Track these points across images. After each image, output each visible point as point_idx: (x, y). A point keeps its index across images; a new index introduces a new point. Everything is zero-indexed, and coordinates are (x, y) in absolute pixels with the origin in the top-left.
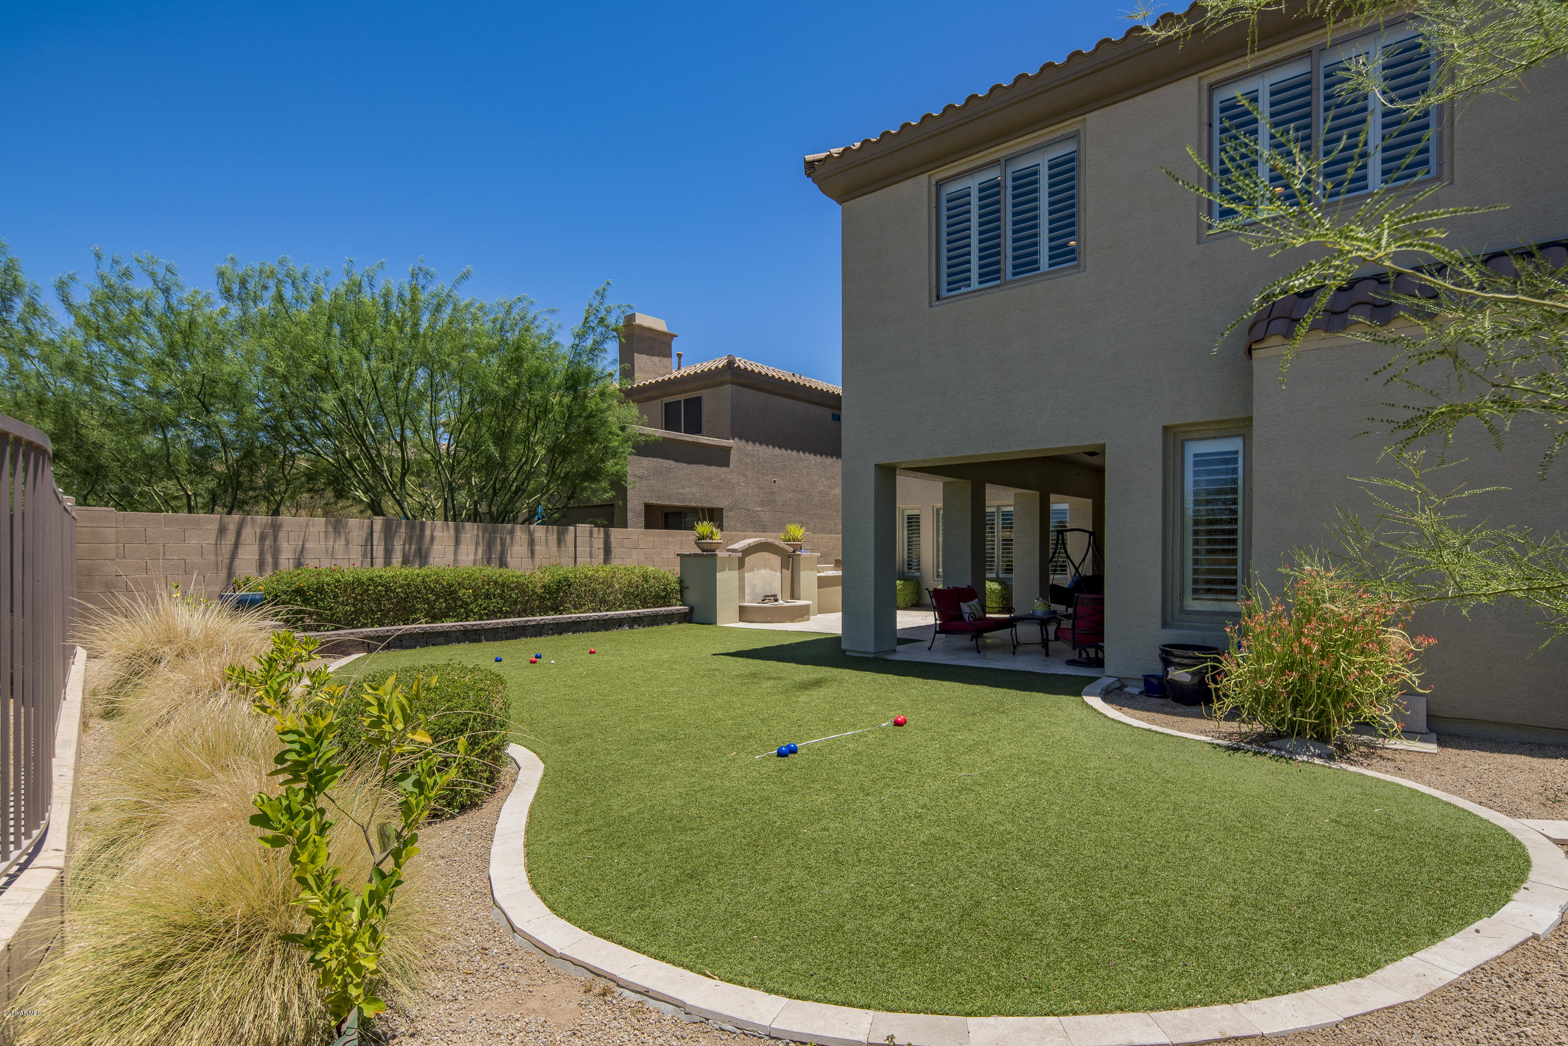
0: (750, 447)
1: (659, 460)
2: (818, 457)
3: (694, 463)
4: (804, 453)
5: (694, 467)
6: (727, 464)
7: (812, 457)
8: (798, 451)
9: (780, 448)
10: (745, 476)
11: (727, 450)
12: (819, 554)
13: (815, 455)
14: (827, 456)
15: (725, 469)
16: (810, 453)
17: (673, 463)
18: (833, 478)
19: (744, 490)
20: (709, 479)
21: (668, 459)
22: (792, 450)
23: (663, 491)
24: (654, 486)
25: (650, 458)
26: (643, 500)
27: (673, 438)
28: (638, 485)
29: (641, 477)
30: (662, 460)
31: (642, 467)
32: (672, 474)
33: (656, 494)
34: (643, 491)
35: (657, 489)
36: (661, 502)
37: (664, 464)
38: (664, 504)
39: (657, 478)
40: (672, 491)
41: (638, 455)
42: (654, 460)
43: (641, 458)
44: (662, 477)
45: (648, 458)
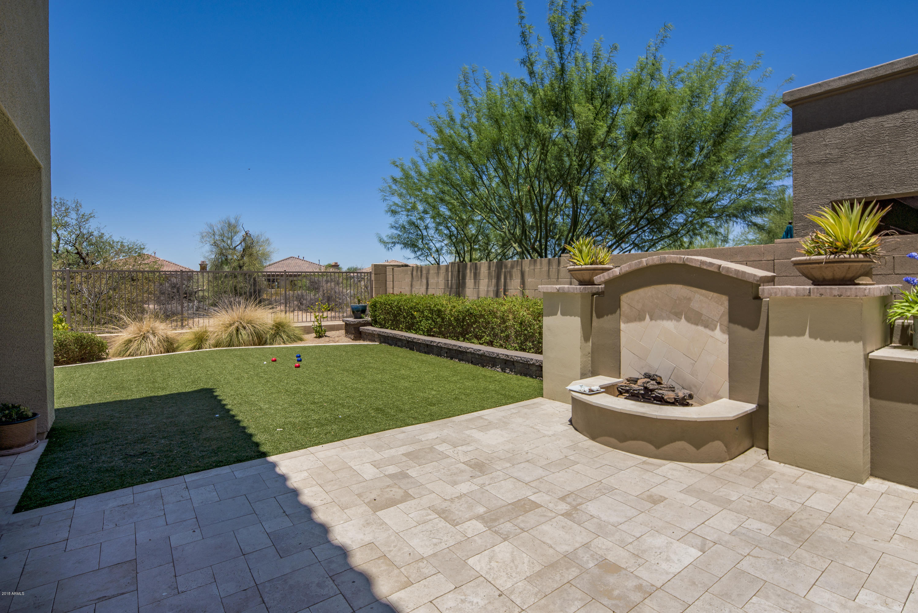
23: (883, 173)
24: (857, 169)
25: (844, 126)
26: (828, 199)
27: (905, 67)
28: (817, 176)
29: (824, 163)
30: (880, 118)
31: (826, 145)
32: (910, 136)
33: (861, 182)
34: (830, 182)
35: (865, 172)
36: (876, 193)
37: (884, 123)
38: (886, 194)
39: (863, 155)
40: (912, 167)
41: (815, 130)
42: (856, 124)
43: (821, 132)
44: (878, 150)
45: (840, 127)
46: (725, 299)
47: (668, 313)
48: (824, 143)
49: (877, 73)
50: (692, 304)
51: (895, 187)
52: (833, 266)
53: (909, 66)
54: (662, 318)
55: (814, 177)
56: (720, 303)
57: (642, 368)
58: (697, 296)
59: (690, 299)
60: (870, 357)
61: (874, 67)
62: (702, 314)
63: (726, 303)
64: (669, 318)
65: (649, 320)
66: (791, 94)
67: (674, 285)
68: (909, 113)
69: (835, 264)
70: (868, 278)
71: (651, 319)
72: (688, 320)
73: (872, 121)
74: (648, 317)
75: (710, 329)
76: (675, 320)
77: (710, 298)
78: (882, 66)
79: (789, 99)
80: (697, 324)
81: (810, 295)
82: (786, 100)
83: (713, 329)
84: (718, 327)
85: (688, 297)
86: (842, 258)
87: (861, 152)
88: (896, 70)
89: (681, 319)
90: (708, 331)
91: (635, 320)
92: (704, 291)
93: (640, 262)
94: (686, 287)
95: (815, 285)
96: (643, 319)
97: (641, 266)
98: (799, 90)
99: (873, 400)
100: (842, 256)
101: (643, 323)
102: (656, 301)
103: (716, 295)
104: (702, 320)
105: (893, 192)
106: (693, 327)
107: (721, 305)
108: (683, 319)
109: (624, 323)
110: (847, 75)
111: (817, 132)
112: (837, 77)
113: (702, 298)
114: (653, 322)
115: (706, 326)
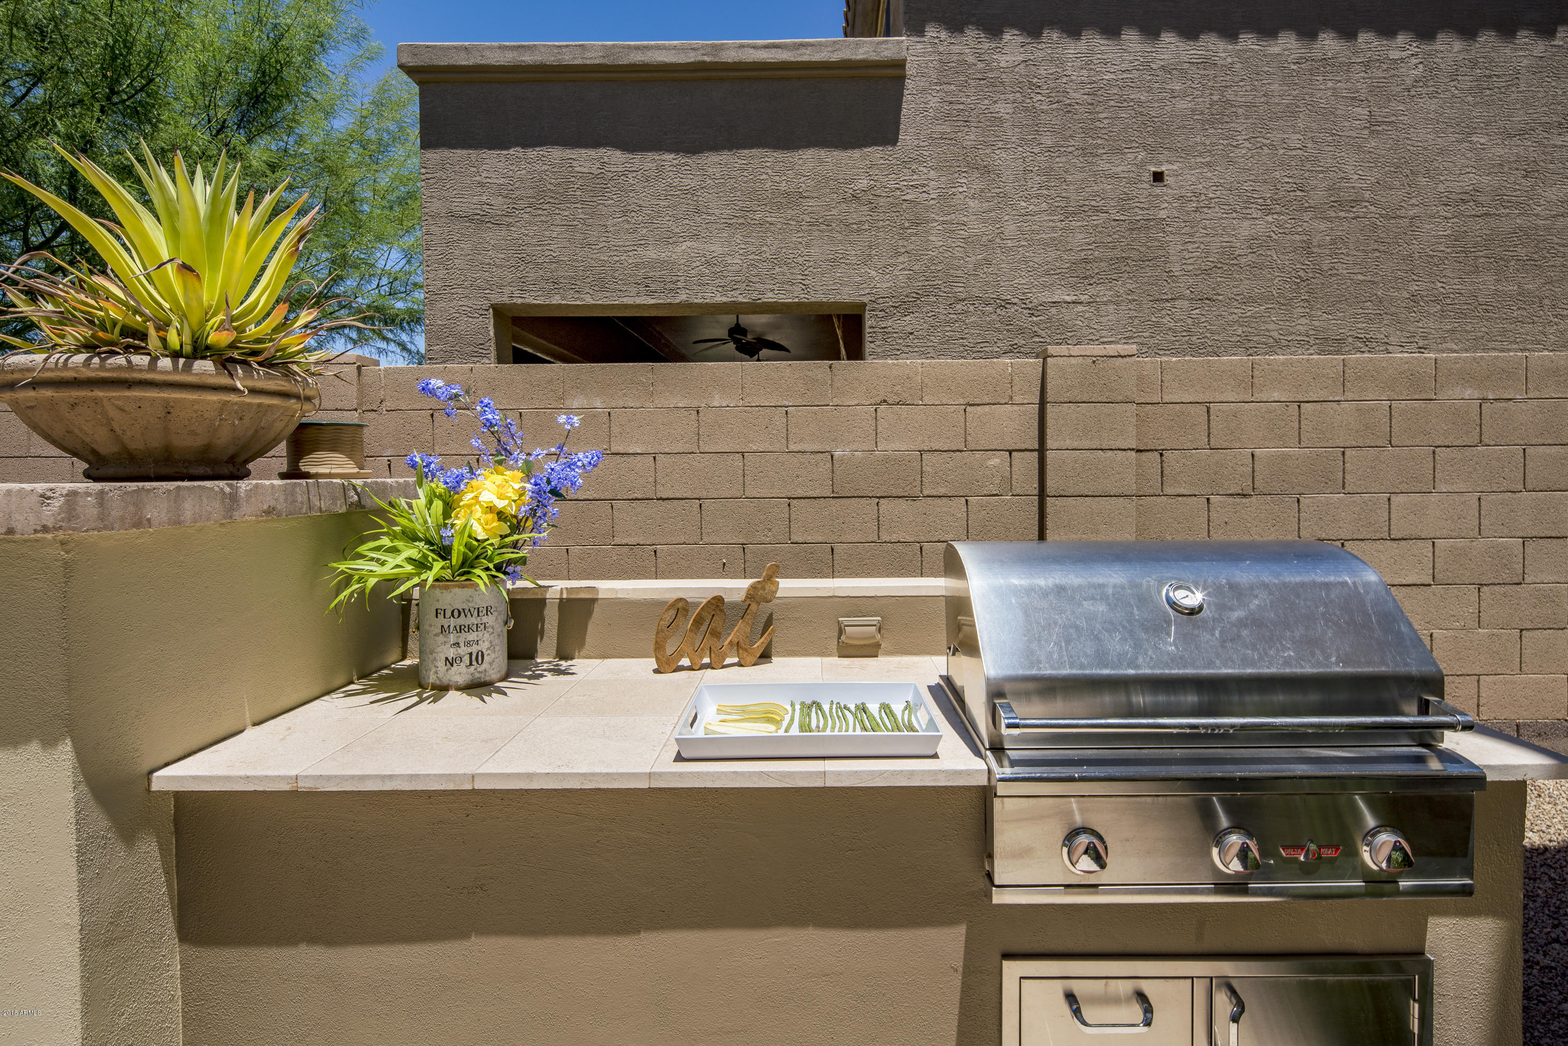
0: (1010, 50)
4: (1348, 35)
6: (885, 133)
7: (1400, 47)
8: (1308, 35)
9: (1191, 34)
10: (987, 170)
11: (888, 74)
13: (1426, 36)
15: (876, 153)
16: (1388, 33)
17: (615, 158)
20: (793, 198)
21: (596, 144)
23: (575, 260)
24: (535, 245)
25: (512, 151)
26: (487, 299)
28: (466, 246)
29: (479, 220)
30: (568, 151)
31: (482, 185)
32: (613, 199)
33: (541, 272)
34: (489, 264)
35: (547, 253)
36: (564, 298)
37: (575, 163)
38: (578, 303)
39: (543, 218)
41: (463, 148)
42: (532, 153)
43: (473, 154)
44: (566, 213)
45: (505, 152)
48: (478, 178)
49: (560, 57)
51: (591, 292)
52: (96, 401)
55: (462, 249)
60: (155, 787)
61: (557, 43)
66: (414, 50)
68: (610, 153)
69: (99, 393)
70: (339, 458)
73: (556, 153)
78: (567, 46)
79: (411, 62)
82: (404, 61)
86: (120, 368)
87: (540, 212)
88: (588, 62)
95: (96, 479)
98: (427, 47)
99: (192, 951)
100: (120, 360)
105: (589, 300)
110: (513, 44)
111: (465, 152)
112: (497, 44)
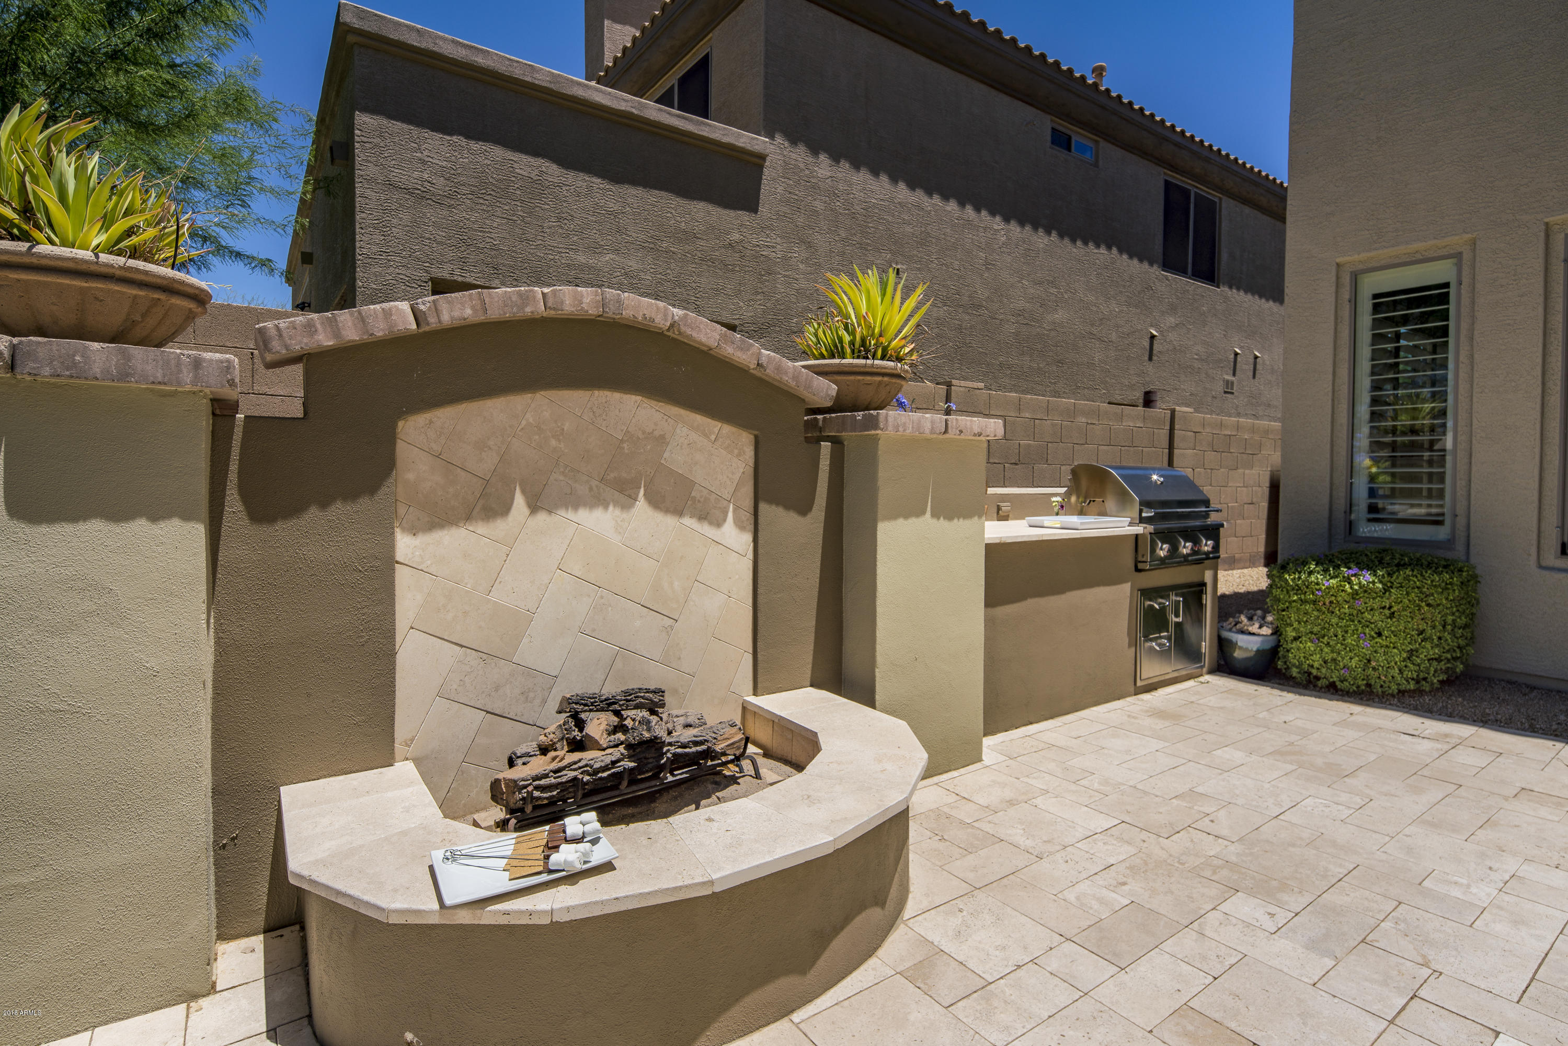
0: (823, 167)
1: (498, 152)
2: (1014, 227)
3: (634, 183)
4: (978, 210)
5: (634, 195)
6: (750, 203)
7: (997, 223)
8: (962, 204)
9: (912, 186)
10: (809, 245)
11: (756, 162)
12: (994, 427)
13: (1007, 220)
14: (1035, 228)
15: (744, 216)
16: (993, 213)
17: (552, 170)
18: (1052, 283)
19: (803, 284)
20: (689, 237)
21: (536, 154)
22: (946, 197)
23: (514, 251)
24: (476, 230)
25: (455, 138)
26: (427, 272)
27: (547, 85)
28: (405, 217)
29: (419, 195)
30: (510, 153)
31: (423, 162)
32: (548, 205)
34: (429, 239)
35: (488, 240)
37: (515, 165)
39: (485, 207)
40: (551, 257)
41: (403, 121)
42: (475, 146)
43: (415, 131)
44: (506, 208)
45: (448, 138)
46: (745, 440)
47: (594, 483)
48: (419, 155)
50: (666, 455)
51: (528, 282)
53: (552, 86)
54: (574, 502)
55: (401, 219)
56: (736, 451)
57: (497, 689)
58: (682, 431)
59: (661, 441)
61: (508, 56)
62: (693, 483)
63: (749, 452)
64: (597, 501)
65: (526, 511)
66: (360, 14)
67: (617, 395)
68: (547, 164)
71: (534, 508)
72: (656, 502)
74: (519, 501)
75: (711, 523)
76: (616, 504)
77: (713, 437)
78: (518, 62)
79: (357, 24)
80: (680, 513)
81: (946, 432)
83: (718, 524)
84: (730, 515)
85: (657, 433)
89: (636, 500)
90: (707, 529)
91: (468, 517)
92: (699, 419)
93: (526, 299)
94: (653, 403)
96: (504, 509)
97: (528, 309)
101: (500, 527)
102: (553, 443)
103: (727, 429)
104: (694, 498)
106: (670, 521)
107: (739, 455)
108: (641, 503)
109: (414, 531)
110: (466, 42)
111: (406, 126)
112: (450, 37)
113: (694, 436)
114: (542, 517)
115: (703, 517)
